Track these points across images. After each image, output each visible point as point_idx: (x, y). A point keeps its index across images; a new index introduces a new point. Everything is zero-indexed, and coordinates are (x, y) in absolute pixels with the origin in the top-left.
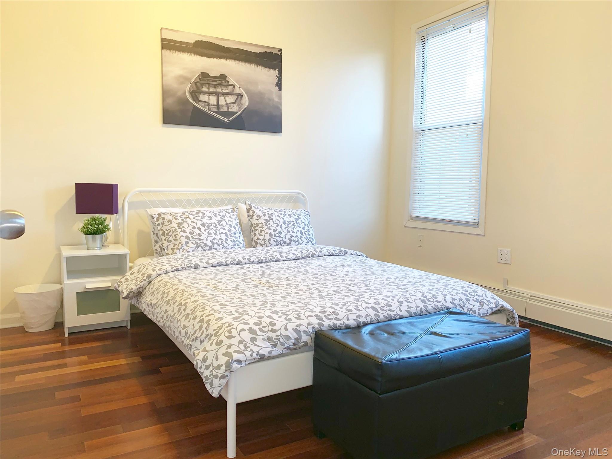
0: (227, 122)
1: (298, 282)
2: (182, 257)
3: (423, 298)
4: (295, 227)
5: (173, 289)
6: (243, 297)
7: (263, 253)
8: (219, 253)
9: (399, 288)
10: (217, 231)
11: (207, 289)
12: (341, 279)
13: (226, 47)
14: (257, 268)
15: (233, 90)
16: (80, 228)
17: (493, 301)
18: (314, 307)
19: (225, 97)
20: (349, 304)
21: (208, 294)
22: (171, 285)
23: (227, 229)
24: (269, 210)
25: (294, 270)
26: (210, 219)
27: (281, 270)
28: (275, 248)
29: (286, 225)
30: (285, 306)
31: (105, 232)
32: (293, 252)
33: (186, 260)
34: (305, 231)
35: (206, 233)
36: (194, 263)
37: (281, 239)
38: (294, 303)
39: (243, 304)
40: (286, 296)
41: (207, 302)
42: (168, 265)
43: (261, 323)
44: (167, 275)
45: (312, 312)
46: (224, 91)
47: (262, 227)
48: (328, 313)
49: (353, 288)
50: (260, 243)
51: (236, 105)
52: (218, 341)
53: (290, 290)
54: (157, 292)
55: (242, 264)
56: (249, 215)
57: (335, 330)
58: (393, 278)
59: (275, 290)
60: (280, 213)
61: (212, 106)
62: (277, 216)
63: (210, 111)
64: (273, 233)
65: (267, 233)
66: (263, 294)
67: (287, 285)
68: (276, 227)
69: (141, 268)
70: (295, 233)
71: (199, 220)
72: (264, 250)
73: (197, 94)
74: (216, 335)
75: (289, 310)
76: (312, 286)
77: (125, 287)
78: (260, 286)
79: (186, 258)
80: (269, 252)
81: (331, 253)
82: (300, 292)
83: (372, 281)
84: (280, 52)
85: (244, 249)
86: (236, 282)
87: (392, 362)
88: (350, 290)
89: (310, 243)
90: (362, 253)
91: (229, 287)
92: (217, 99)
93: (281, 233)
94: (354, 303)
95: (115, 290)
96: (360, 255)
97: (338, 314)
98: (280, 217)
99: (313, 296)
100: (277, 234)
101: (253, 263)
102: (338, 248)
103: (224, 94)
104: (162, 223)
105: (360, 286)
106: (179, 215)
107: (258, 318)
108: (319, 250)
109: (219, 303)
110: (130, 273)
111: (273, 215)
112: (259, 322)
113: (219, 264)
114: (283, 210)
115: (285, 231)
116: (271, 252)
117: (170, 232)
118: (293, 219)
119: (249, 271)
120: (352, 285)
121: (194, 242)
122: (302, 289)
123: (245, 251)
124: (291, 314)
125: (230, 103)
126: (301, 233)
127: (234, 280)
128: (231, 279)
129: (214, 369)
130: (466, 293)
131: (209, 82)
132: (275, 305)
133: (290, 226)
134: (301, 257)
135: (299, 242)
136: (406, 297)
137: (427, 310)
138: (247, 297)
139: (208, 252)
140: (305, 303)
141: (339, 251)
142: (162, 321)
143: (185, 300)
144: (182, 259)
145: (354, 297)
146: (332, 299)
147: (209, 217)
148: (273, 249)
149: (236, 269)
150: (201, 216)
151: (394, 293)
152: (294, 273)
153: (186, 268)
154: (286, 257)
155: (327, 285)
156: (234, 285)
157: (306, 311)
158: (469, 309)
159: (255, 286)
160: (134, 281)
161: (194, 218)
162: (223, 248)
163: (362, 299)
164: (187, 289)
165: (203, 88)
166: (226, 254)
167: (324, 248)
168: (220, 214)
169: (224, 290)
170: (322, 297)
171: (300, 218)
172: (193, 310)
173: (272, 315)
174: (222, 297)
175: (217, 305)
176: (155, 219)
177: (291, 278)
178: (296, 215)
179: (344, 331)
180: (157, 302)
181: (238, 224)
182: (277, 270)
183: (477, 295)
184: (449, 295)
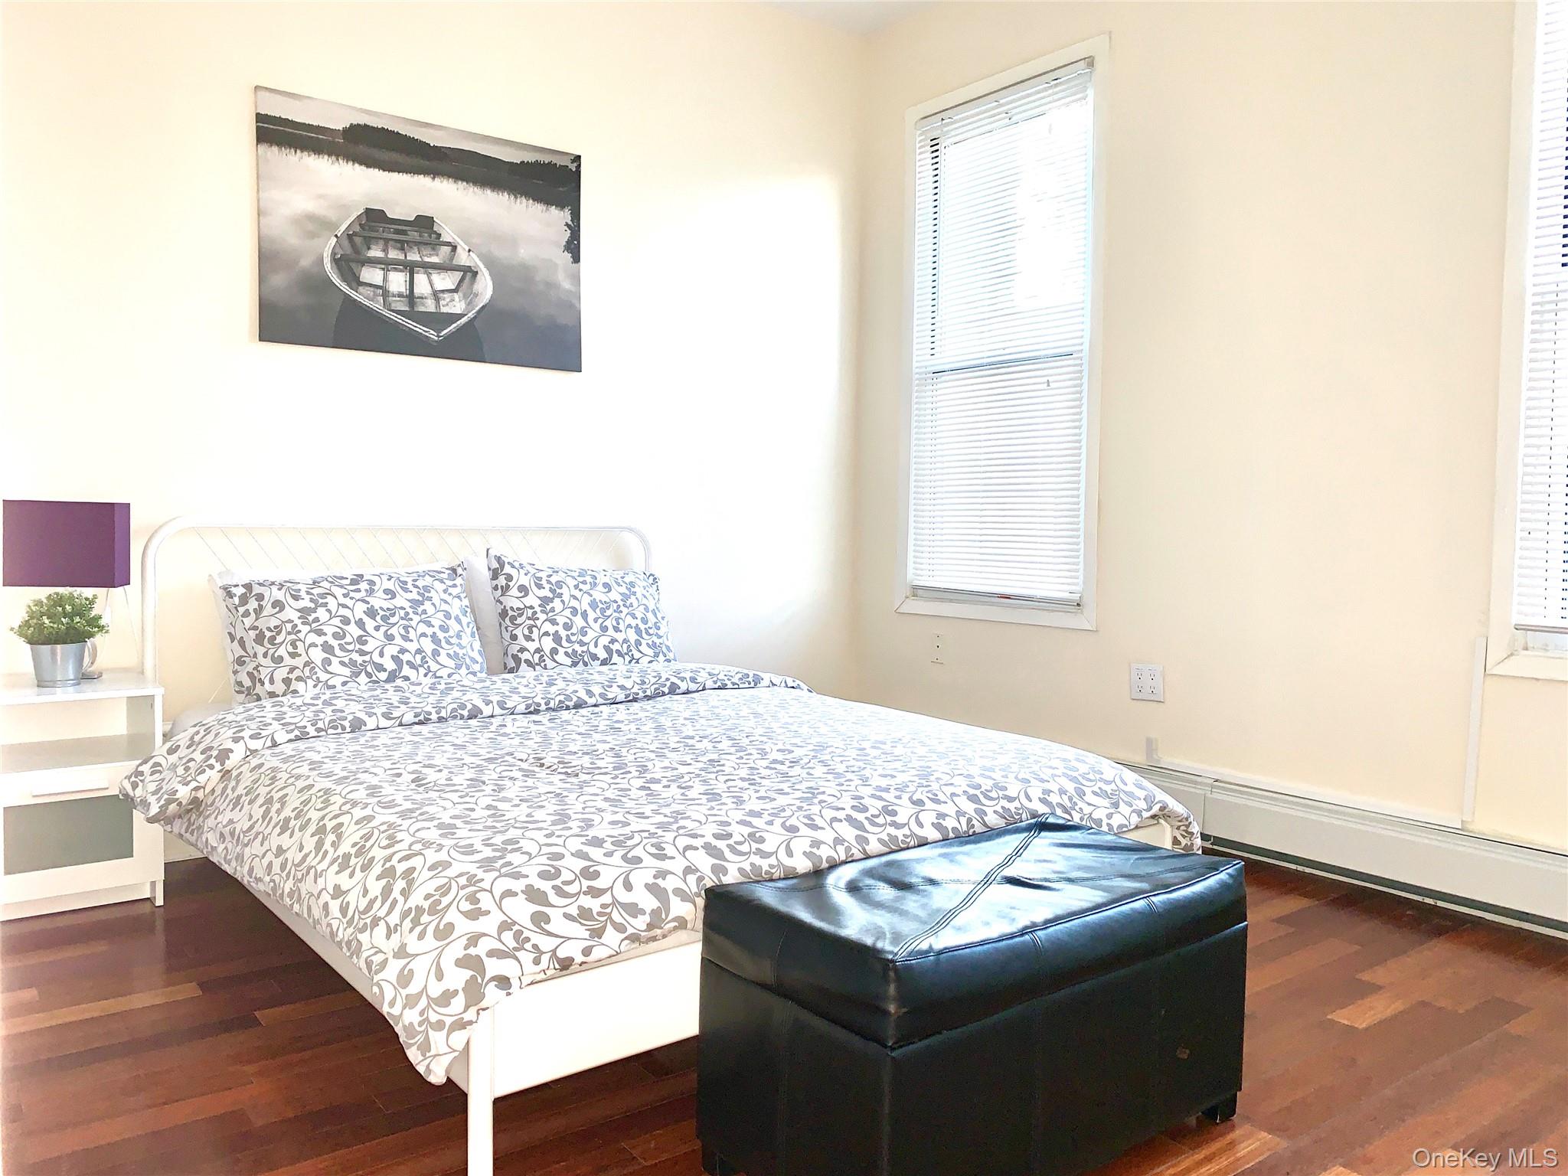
0: (436, 341)
1: (644, 760)
2: (315, 702)
3: (972, 791)
4: (623, 615)
5: (297, 790)
6: (500, 805)
7: (540, 687)
8: (418, 689)
9: (908, 766)
10: (410, 629)
11: (394, 785)
12: (758, 749)
13: (432, 145)
14: (526, 725)
15: (452, 259)
16: (16, 627)
17: (1142, 794)
18: (699, 824)
19: (429, 275)
20: (788, 813)
21: (399, 799)
22: (290, 777)
23: (436, 623)
24: (550, 572)
25: (627, 728)
26: (390, 596)
27: (593, 728)
28: (570, 673)
29: (598, 610)
30: (620, 825)
31: (91, 635)
32: (621, 681)
33: (328, 710)
34: (647, 626)
35: (380, 635)
36: (350, 717)
37: (585, 648)
38: (641, 815)
39: (503, 824)
40: (617, 798)
41: (399, 821)
42: (276, 725)
43: (558, 873)
44: (277, 750)
45: (695, 836)
46: (426, 259)
47: (534, 618)
48: (737, 838)
49: (790, 769)
50: (527, 661)
51: (459, 297)
52: (441, 927)
53: (626, 781)
54: (249, 798)
55: (482, 716)
56: (497, 585)
57: (758, 882)
58: (888, 742)
59: (585, 782)
60: (581, 579)
61: (394, 299)
62: (572, 588)
63: (388, 310)
64: (563, 633)
65: (547, 634)
66: (552, 795)
67: (615, 769)
68: (571, 617)
69: (198, 733)
70: (621, 631)
71: (359, 600)
72: (540, 678)
73: (353, 265)
74: (433, 911)
75: (631, 834)
76: (683, 769)
77: (152, 787)
78: (542, 773)
79: (325, 703)
80: (555, 682)
81: (719, 684)
82: (653, 786)
83: (838, 751)
84: (575, 164)
85: (486, 678)
86: (474, 765)
87: (919, 960)
88: (785, 775)
89: (661, 658)
90: (798, 682)
91: (456, 780)
92: (408, 279)
93: (585, 634)
94: (800, 808)
95: (121, 797)
96: (793, 687)
97: (762, 840)
98: (580, 590)
99: (692, 794)
100: (573, 634)
101: (512, 714)
102: (737, 670)
103: (428, 267)
104: (255, 610)
105: (808, 766)
106: (303, 588)
107: (548, 858)
108: (688, 675)
109: (436, 822)
110: (168, 747)
111: (564, 585)
112: (553, 871)
113: (420, 718)
114: (589, 572)
115: (596, 627)
116: (561, 684)
117: (279, 633)
118: (614, 595)
119: (505, 735)
120: (787, 763)
121: (346, 660)
122: (657, 776)
123: (488, 683)
124: (639, 844)
125: (443, 291)
126: (638, 631)
127: (468, 760)
128: (458, 756)
129: (433, 1006)
130: (1075, 774)
131: (385, 235)
132: (592, 823)
133: (608, 613)
134: (641, 695)
135: (632, 655)
136: (930, 788)
137: (984, 821)
138: (511, 804)
139: (387, 686)
140: (674, 815)
141: (740, 676)
142: (267, 879)
143: (336, 817)
144: (317, 707)
145: (799, 794)
146: (742, 802)
147: (387, 591)
148: (565, 675)
149: (467, 731)
150: (366, 590)
151: (898, 780)
152: (629, 736)
153: (330, 731)
154: (601, 695)
155: (723, 765)
156: (470, 774)
157: (677, 834)
158: (1086, 817)
159: (528, 774)
160: (180, 771)
161: (345, 596)
162: (426, 675)
163: (821, 797)
164: (339, 788)
165: (369, 248)
166: (438, 692)
167: (701, 670)
168: (416, 583)
169: (443, 788)
170: (713, 796)
171: (634, 593)
172: (360, 845)
173: (586, 849)
174: (442, 807)
175: (429, 828)
176: (236, 600)
177: (624, 750)
178: (624, 585)
179: (780, 884)
180: (251, 827)
181: (466, 609)
182: (582, 730)
183: (1101, 780)
184: (1034, 782)
